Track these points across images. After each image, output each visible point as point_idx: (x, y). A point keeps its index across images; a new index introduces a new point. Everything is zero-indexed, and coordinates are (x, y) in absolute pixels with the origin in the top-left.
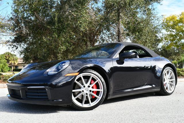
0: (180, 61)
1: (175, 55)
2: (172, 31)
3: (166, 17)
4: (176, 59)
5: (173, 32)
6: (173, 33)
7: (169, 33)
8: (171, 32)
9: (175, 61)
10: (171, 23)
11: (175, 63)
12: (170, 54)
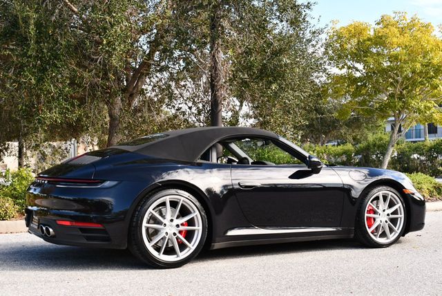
0: (361, 145)
1: (346, 125)
2: (354, 67)
3: (338, 27)
4: (350, 138)
5: (357, 70)
6: (358, 73)
7: (344, 71)
8: (350, 71)
9: (349, 146)
10: (351, 45)
11: (349, 150)
12: (334, 122)
